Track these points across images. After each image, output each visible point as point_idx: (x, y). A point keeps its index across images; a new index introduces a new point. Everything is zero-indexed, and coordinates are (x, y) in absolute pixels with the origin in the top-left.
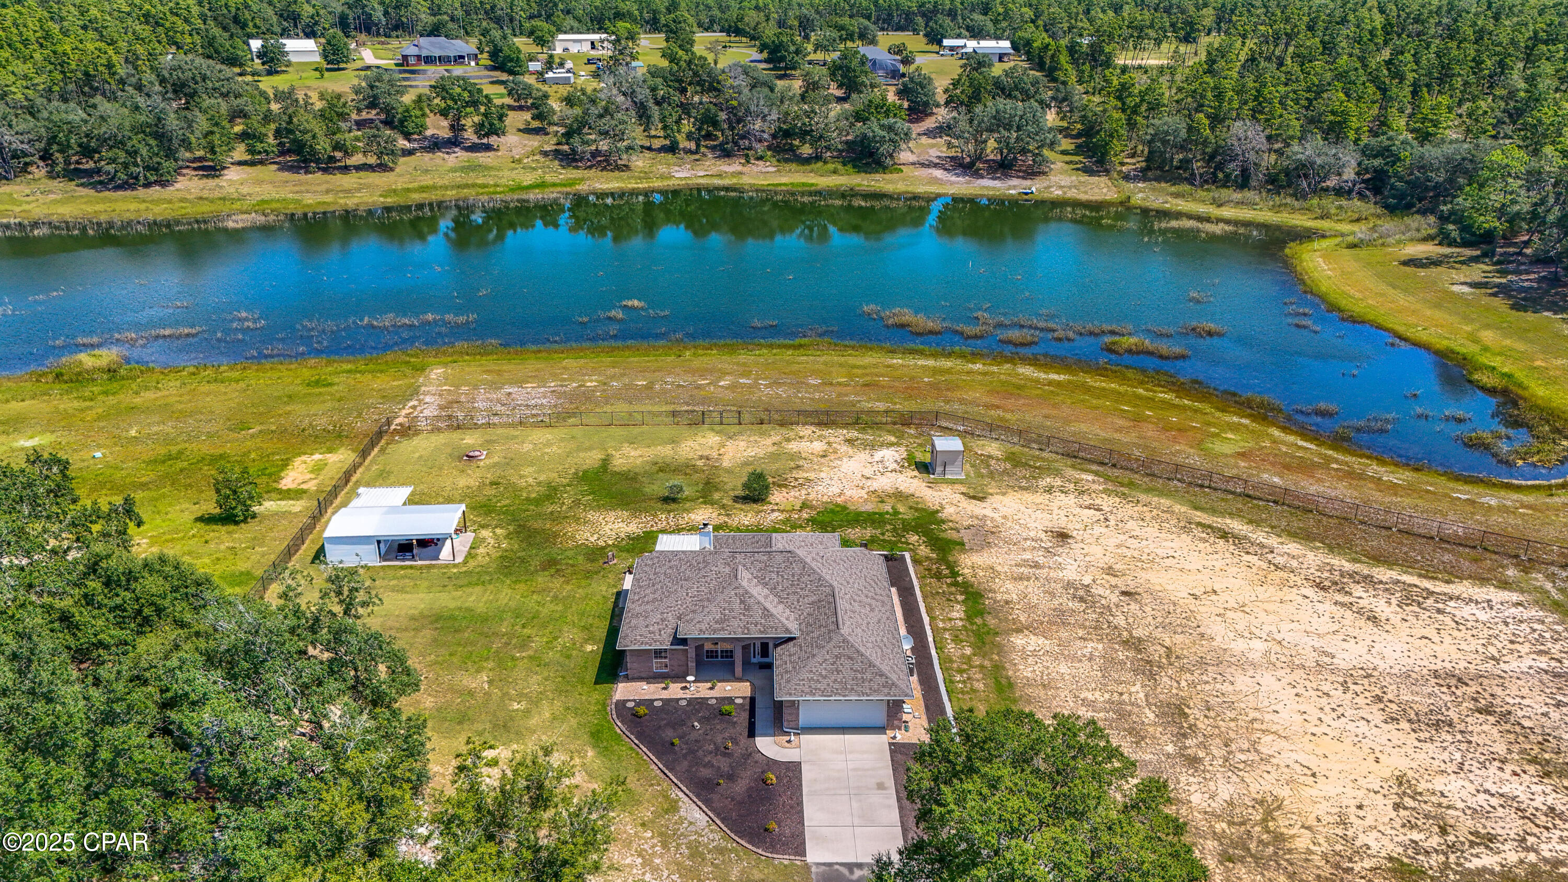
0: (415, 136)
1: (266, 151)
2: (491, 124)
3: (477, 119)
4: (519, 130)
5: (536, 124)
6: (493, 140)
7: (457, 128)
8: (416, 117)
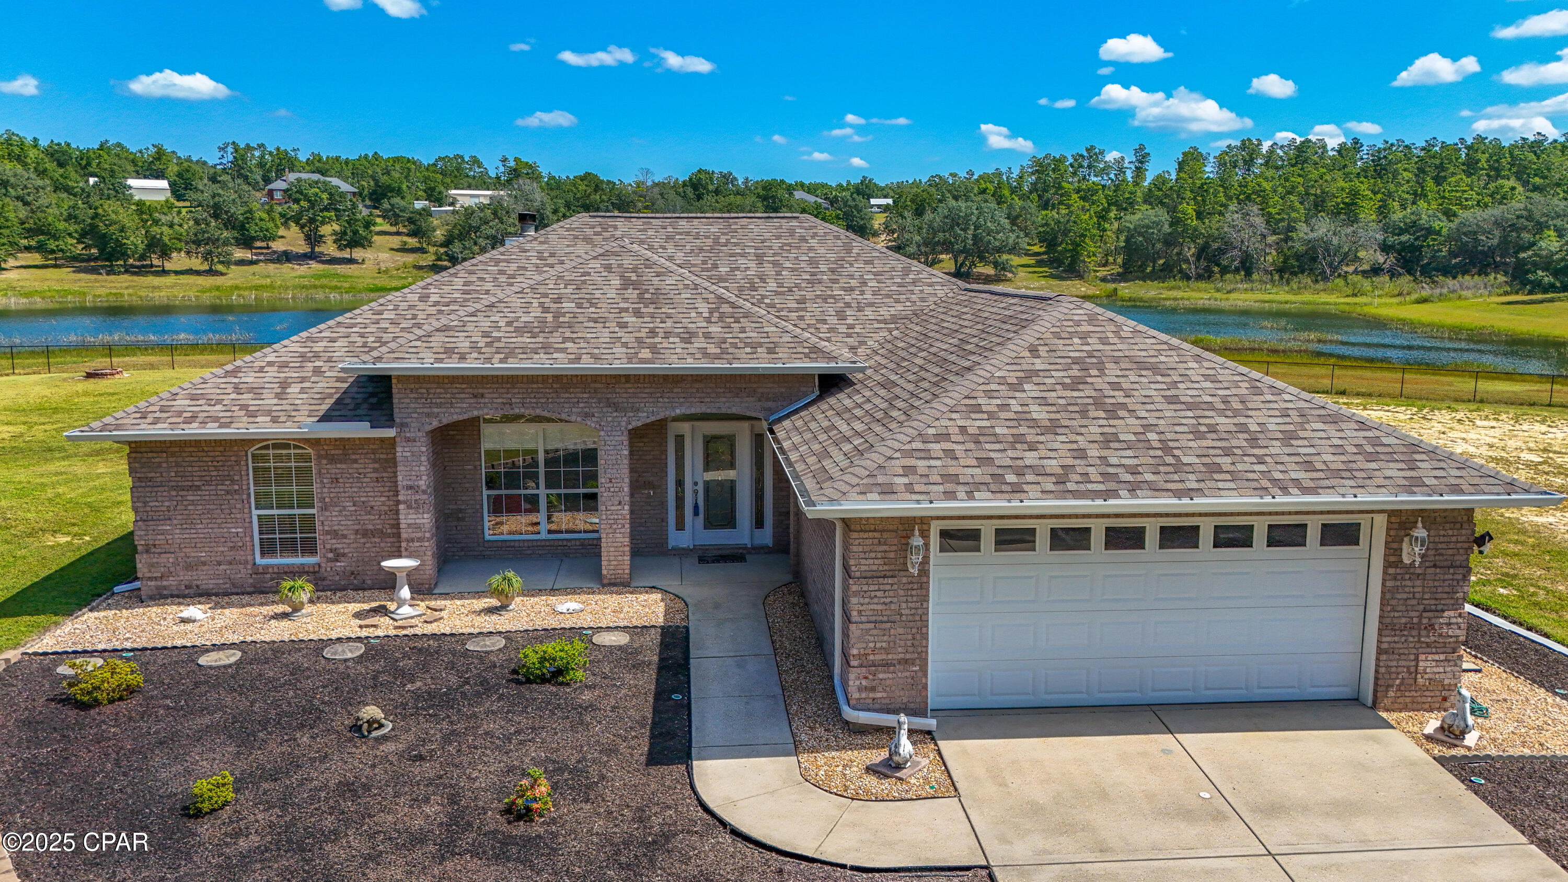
0: (258, 244)
1: (62, 250)
2: (355, 232)
3: (337, 228)
4: (392, 249)
5: (412, 242)
6: (358, 253)
7: (314, 239)
8: (261, 220)
